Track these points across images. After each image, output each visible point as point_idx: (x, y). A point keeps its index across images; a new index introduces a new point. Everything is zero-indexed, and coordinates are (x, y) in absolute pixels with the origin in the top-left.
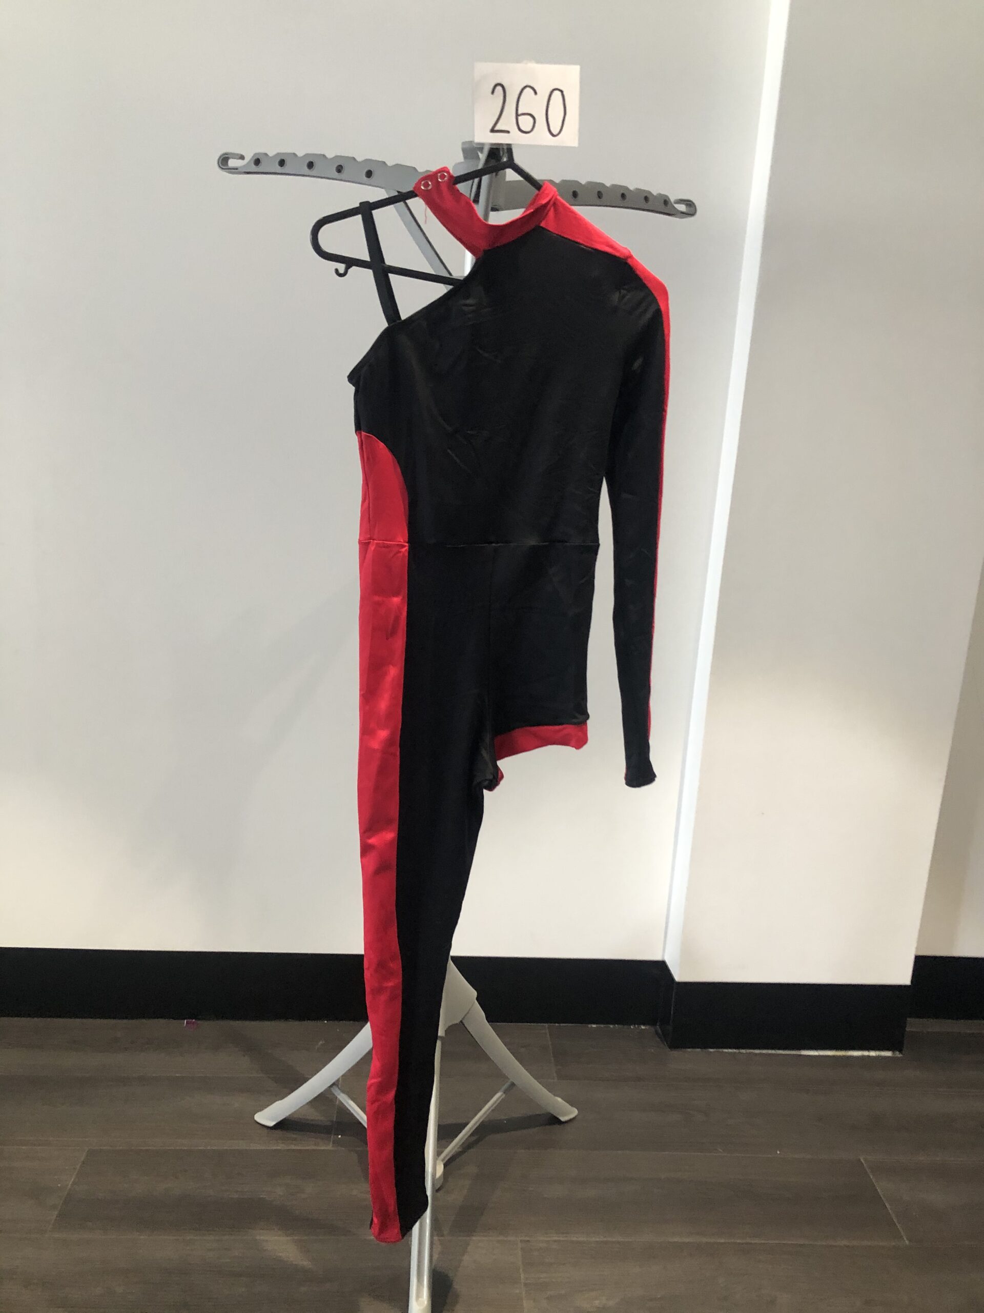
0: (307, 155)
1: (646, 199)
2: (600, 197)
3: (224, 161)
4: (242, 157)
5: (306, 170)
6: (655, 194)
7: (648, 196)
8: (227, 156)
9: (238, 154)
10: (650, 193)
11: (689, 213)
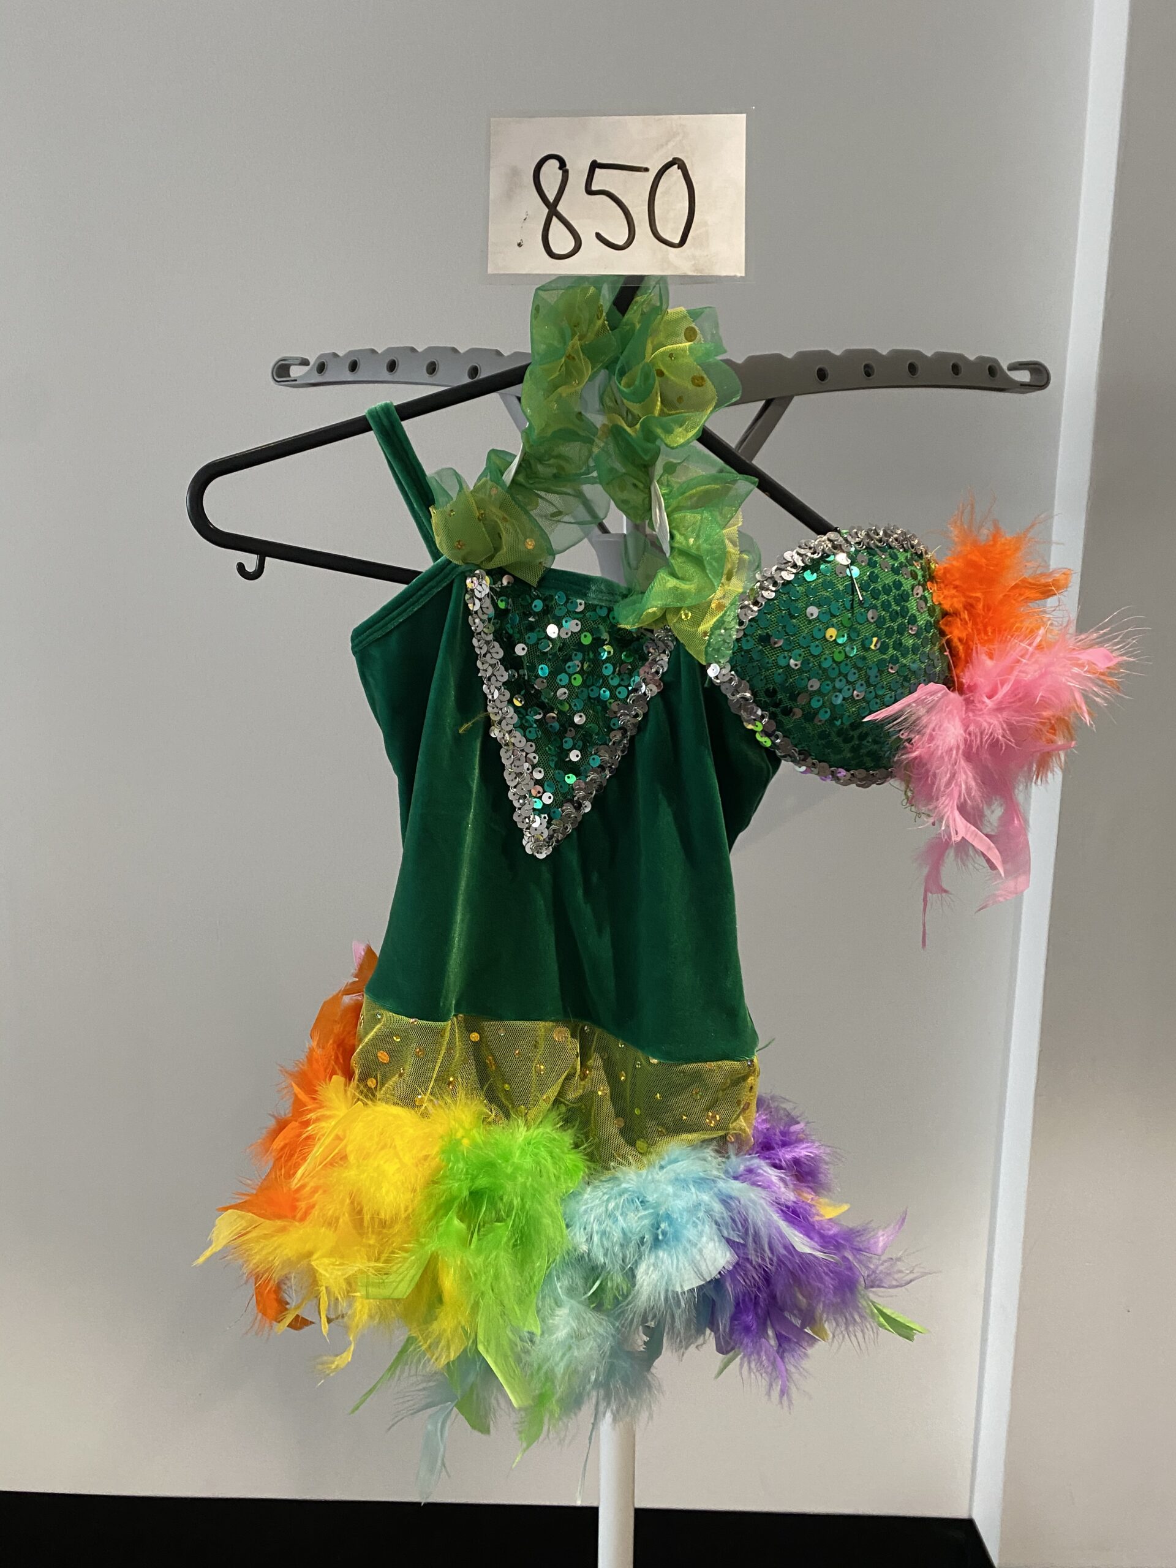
0: (389, 350)
1: (956, 369)
2: (868, 374)
3: (282, 371)
4: (305, 362)
5: (386, 375)
6: (972, 358)
7: (960, 363)
8: (283, 362)
9: (297, 359)
10: (961, 357)
11: (1034, 384)
